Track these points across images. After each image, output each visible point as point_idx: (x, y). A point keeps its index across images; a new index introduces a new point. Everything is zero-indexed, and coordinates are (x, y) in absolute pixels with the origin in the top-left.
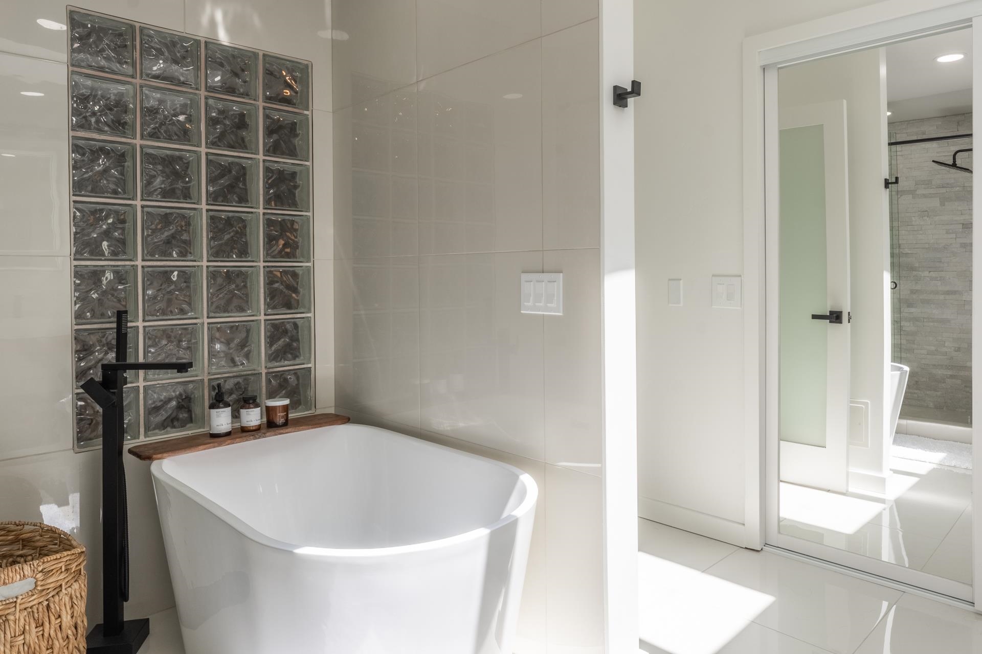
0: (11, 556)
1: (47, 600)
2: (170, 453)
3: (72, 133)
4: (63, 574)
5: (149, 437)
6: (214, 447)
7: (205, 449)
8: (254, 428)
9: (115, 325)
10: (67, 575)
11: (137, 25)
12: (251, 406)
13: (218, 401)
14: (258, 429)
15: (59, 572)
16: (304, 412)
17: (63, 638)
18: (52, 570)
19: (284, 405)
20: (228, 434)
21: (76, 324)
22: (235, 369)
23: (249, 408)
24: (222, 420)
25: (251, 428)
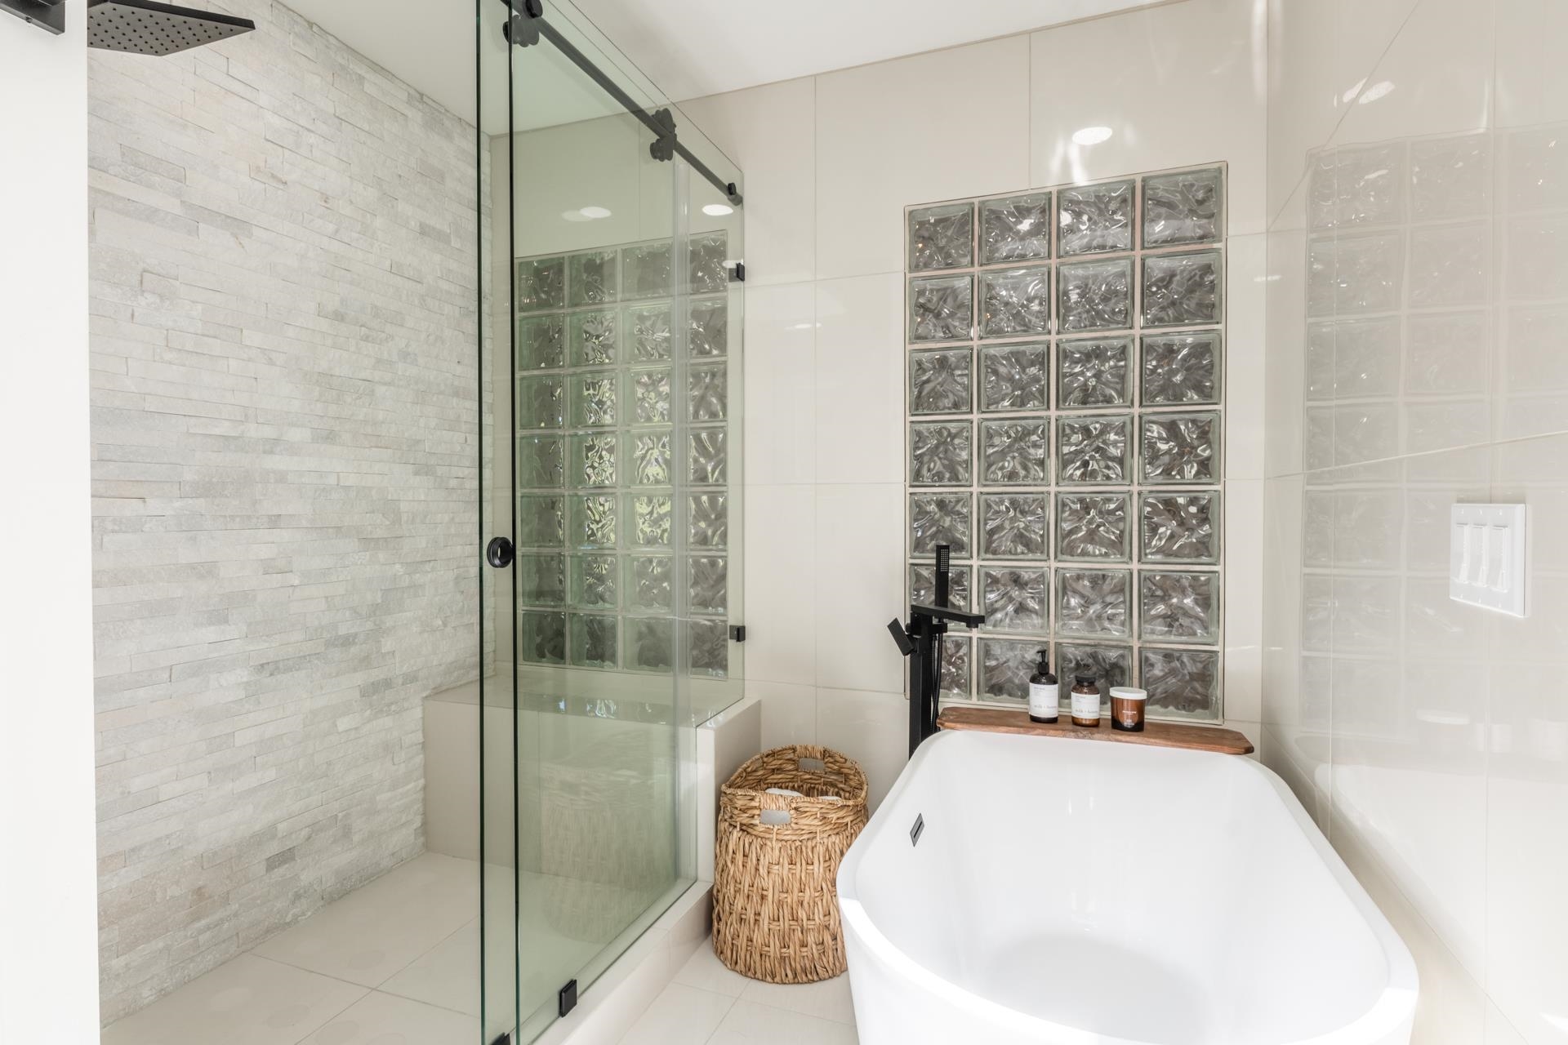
0: (836, 786)
1: (801, 841)
2: (965, 726)
3: (909, 347)
4: (816, 821)
5: (983, 700)
6: (1019, 733)
7: (1007, 732)
8: (1088, 722)
9: (934, 562)
10: (820, 823)
11: (976, 201)
12: (1085, 690)
13: (1042, 674)
14: (1095, 725)
15: (813, 817)
16: (1204, 719)
17: (815, 889)
18: (806, 812)
19: (1136, 701)
20: (1053, 721)
21: (911, 558)
22: (1093, 635)
23: (1081, 692)
24: (1044, 700)
25: (1084, 722)
